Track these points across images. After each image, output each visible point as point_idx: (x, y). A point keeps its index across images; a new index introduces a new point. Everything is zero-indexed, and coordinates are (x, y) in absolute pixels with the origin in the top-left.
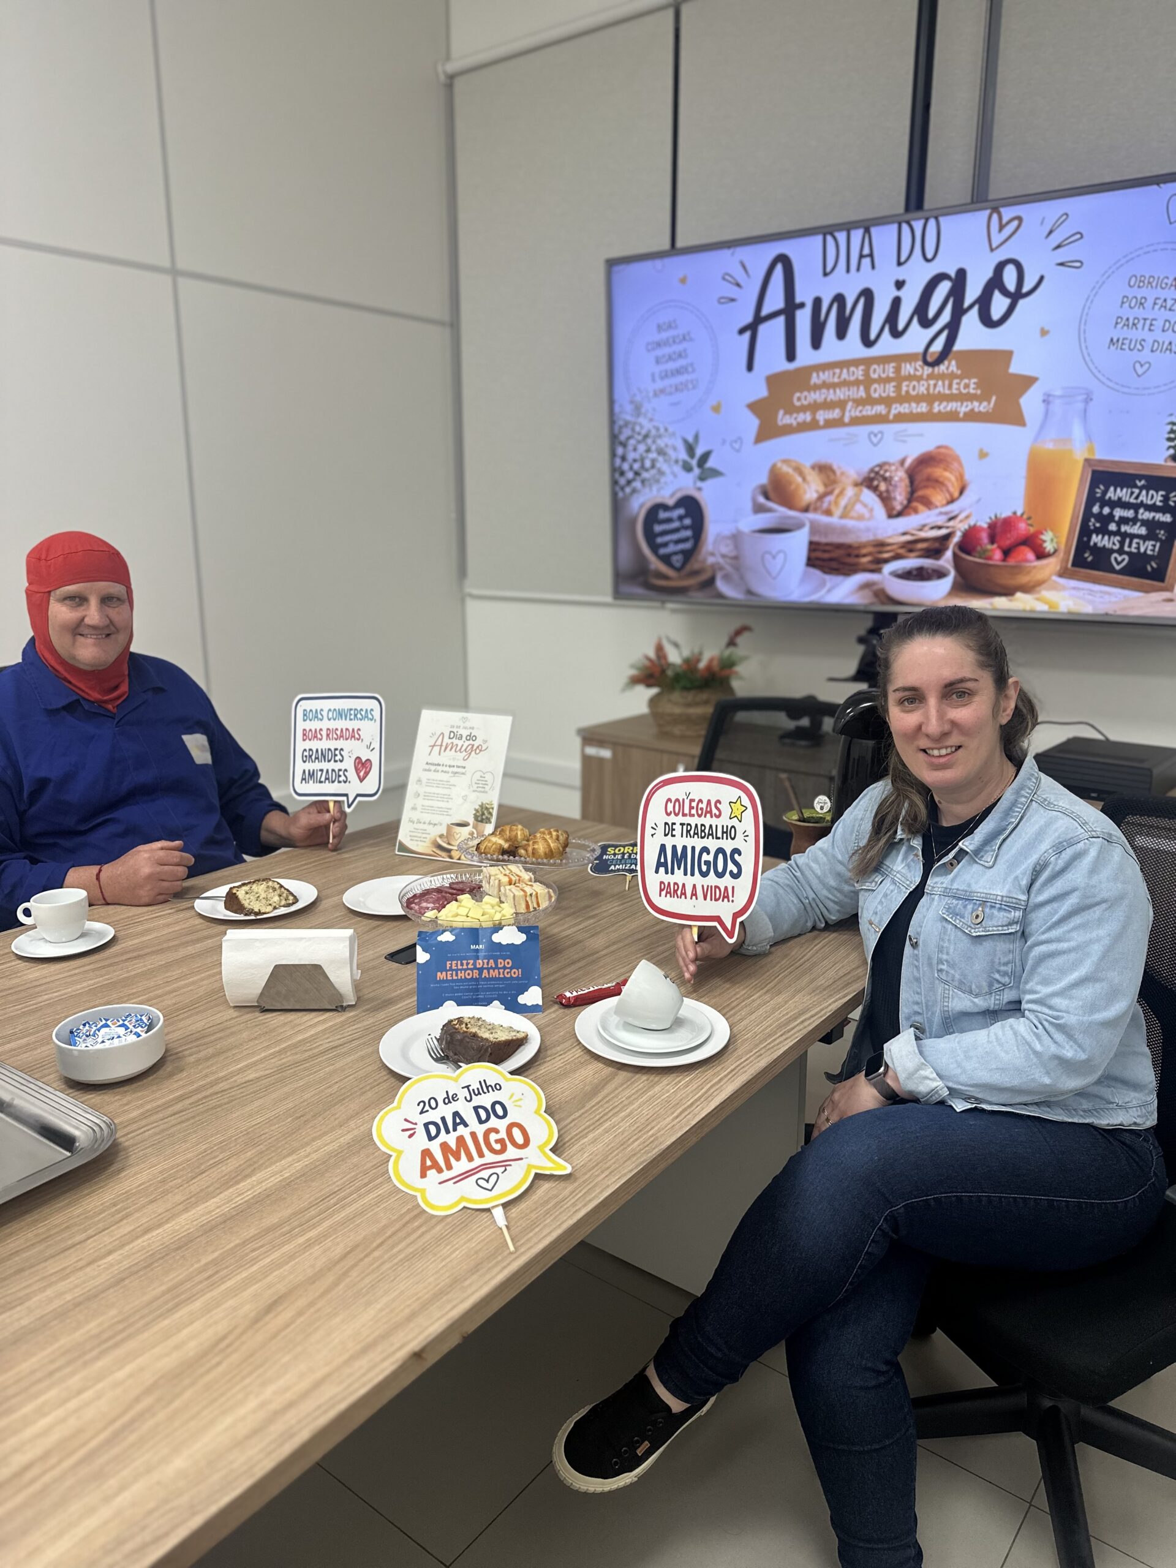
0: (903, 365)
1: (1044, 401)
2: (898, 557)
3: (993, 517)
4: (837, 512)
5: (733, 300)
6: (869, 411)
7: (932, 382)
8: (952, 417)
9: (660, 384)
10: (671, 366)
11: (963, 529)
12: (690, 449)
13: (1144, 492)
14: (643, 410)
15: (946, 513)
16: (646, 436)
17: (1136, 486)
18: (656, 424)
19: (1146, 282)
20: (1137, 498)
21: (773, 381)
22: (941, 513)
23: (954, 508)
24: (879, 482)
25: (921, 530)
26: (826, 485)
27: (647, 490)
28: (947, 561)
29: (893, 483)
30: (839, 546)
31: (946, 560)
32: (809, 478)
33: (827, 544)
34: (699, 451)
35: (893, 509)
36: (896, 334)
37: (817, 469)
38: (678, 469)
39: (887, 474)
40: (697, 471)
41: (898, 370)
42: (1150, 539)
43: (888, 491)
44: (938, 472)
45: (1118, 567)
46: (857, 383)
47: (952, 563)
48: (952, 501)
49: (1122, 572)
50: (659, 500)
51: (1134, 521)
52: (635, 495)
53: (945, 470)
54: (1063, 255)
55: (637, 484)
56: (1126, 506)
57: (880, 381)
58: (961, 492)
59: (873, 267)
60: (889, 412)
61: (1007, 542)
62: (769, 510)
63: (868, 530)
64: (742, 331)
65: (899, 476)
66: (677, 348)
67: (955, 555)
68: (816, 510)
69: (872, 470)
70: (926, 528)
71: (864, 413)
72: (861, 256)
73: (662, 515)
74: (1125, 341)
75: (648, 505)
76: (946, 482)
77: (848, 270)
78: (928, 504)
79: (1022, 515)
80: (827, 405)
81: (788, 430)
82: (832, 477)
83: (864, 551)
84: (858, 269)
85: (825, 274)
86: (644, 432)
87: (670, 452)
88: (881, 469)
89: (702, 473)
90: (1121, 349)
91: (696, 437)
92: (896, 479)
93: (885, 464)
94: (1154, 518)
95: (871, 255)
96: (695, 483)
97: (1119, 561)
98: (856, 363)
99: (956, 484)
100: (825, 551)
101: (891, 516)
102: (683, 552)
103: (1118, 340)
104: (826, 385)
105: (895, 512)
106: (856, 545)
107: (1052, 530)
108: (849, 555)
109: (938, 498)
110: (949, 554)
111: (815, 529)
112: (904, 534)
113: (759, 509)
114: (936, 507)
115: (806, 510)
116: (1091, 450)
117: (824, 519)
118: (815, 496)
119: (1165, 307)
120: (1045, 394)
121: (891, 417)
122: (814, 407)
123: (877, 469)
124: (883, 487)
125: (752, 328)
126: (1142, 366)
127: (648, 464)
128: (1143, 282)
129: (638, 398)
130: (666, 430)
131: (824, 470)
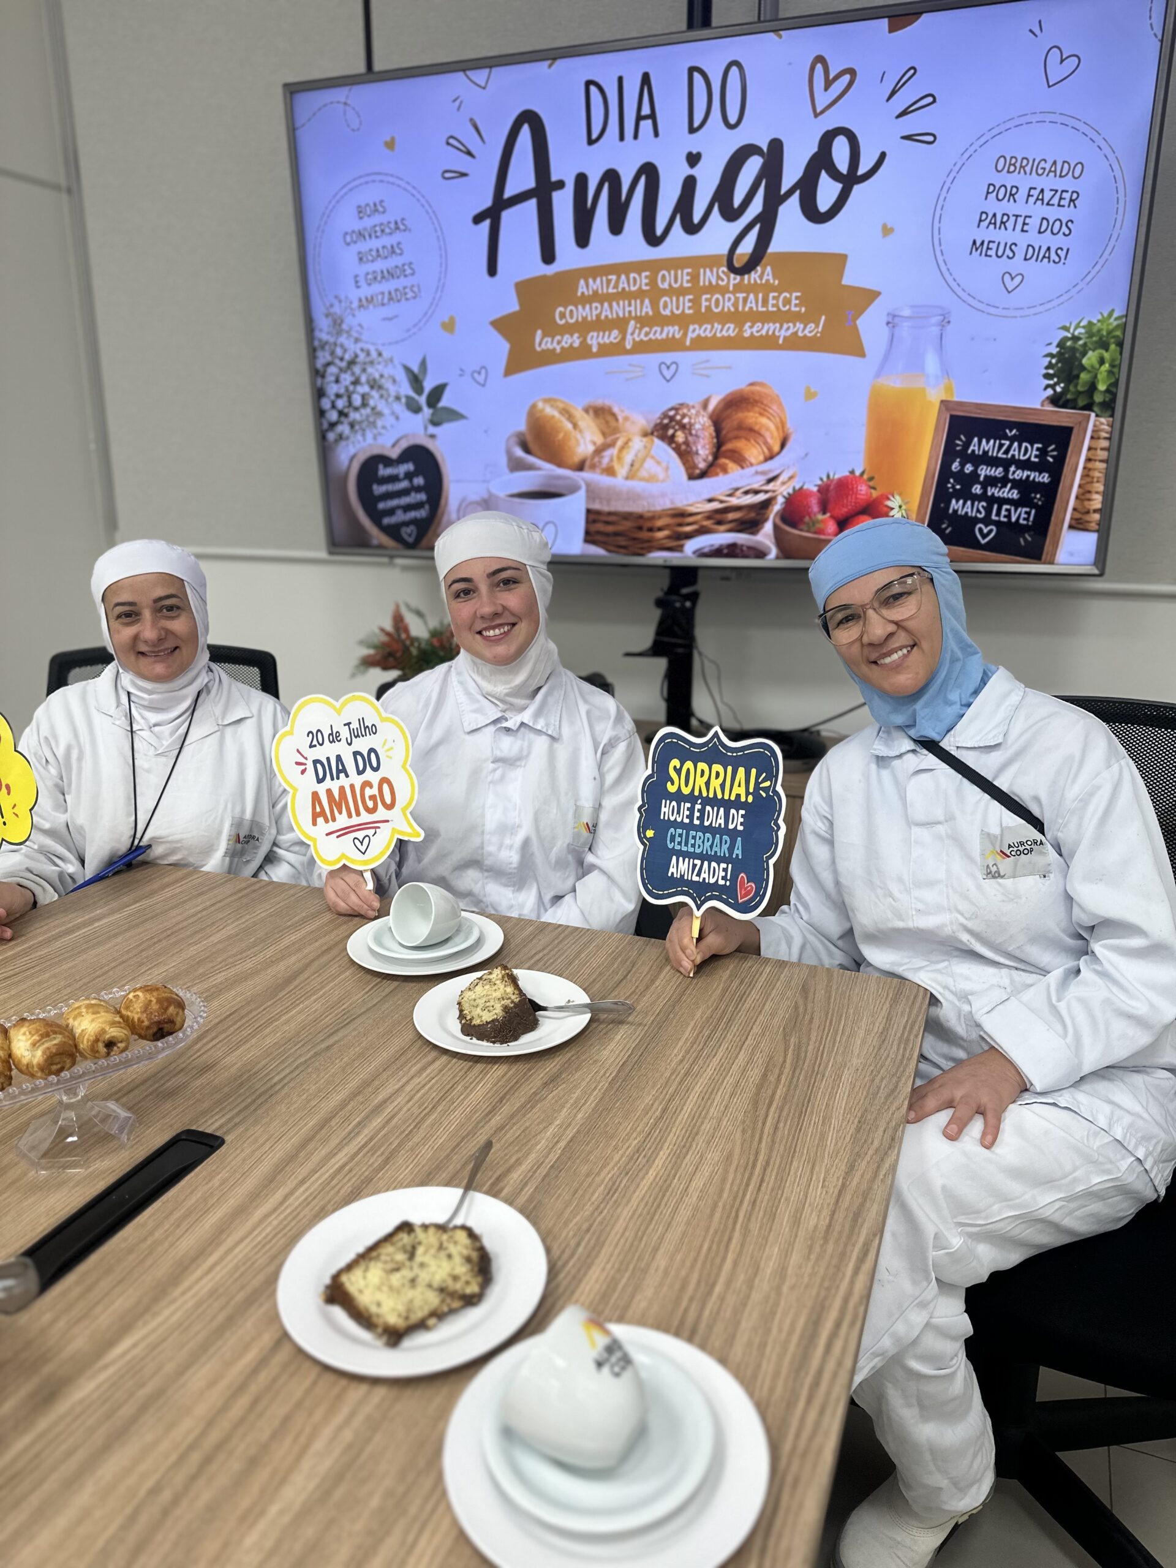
0: (702, 271)
1: (888, 323)
2: (703, 531)
3: (825, 479)
4: (622, 471)
5: (463, 175)
6: (658, 334)
7: (741, 296)
8: (768, 343)
9: (365, 291)
10: (380, 265)
11: (785, 494)
12: (416, 382)
13: (1016, 444)
14: (345, 327)
15: (764, 473)
16: (352, 363)
17: (1006, 438)
18: (366, 346)
19: (1018, 165)
20: (1007, 452)
21: (525, 289)
22: (757, 473)
23: (773, 466)
24: (676, 431)
25: (730, 495)
26: (604, 434)
27: (359, 437)
28: (767, 536)
29: (694, 432)
30: (627, 516)
31: (765, 536)
32: (582, 424)
33: (610, 514)
34: (428, 385)
35: (695, 467)
36: (692, 228)
37: (591, 413)
38: (400, 408)
39: (686, 421)
40: (427, 412)
41: (695, 278)
42: (1023, 506)
43: (686, 443)
44: (752, 417)
45: (983, 542)
46: (640, 295)
47: (773, 540)
48: (771, 457)
49: (987, 547)
50: (376, 451)
51: (1004, 481)
52: (343, 443)
53: (761, 414)
54: (912, 124)
55: (344, 428)
56: (994, 462)
57: (671, 292)
58: (783, 445)
59: (656, 134)
60: (685, 335)
61: (844, 511)
62: (530, 467)
63: (663, 495)
64: (478, 219)
65: (702, 423)
66: (387, 241)
67: (776, 527)
68: (593, 467)
69: (665, 415)
70: (738, 493)
71: (651, 336)
72: (639, 118)
73: (383, 471)
74: (991, 245)
75: (362, 457)
76: (763, 432)
77: (622, 138)
78: (740, 460)
79: (863, 473)
80: (601, 325)
81: (549, 358)
82: (613, 423)
83: (659, 523)
84: (636, 137)
85: (591, 142)
86: (347, 357)
87: (388, 385)
88: (676, 414)
89: (433, 415)
90: (986, 255)
91: (423, 364)
92: (698, 426)
93: (682, 405)
94: (1028, 477)
95: (652, 116)
96: (426, 428)
97: (986, 533)
98: (639, 267)
99: (775, 434)
100: (608, 523)
101: (691, 477)
102: (413, 522)
103: (982, 243)
104: (596, 297)
105: (697, 472)
106: (650, 514)
107: (900, 495)
108: (640, 528)
109: (753, 453)
110: (768, 527)
111: (592, 492)
112: (710, 500)
113: (516, 466)
114: (752, 465)
115: (580, 467)
116: (948, 389)
117: (604, 480)
118: (591, 449)
119: (1042, 200)
120: (888, 314)
121: (688, 343)
122: (584, 327)
123: (672, 413)
124: (680, 437)
125: (492, 215)
126: (1012, 279)
127: (357, 400)
128: (1014, 165)
129: (337, 310)
130: (380, 355)
131: (601, 413)
